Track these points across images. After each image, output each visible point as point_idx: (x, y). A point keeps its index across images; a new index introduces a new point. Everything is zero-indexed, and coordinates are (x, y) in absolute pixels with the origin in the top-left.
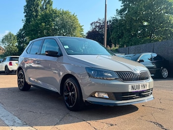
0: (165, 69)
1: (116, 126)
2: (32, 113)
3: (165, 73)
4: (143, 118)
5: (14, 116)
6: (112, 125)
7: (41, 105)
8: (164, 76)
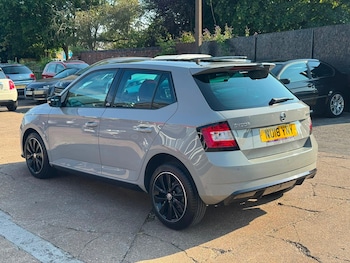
0: (337, 96)
1: (230, 254)
2: (74, 232)
3: (338, 105)
4: (276, 235)
5: (44, 242)
6: (222, 252)
7: (84, 212)
8: (334, 112)
